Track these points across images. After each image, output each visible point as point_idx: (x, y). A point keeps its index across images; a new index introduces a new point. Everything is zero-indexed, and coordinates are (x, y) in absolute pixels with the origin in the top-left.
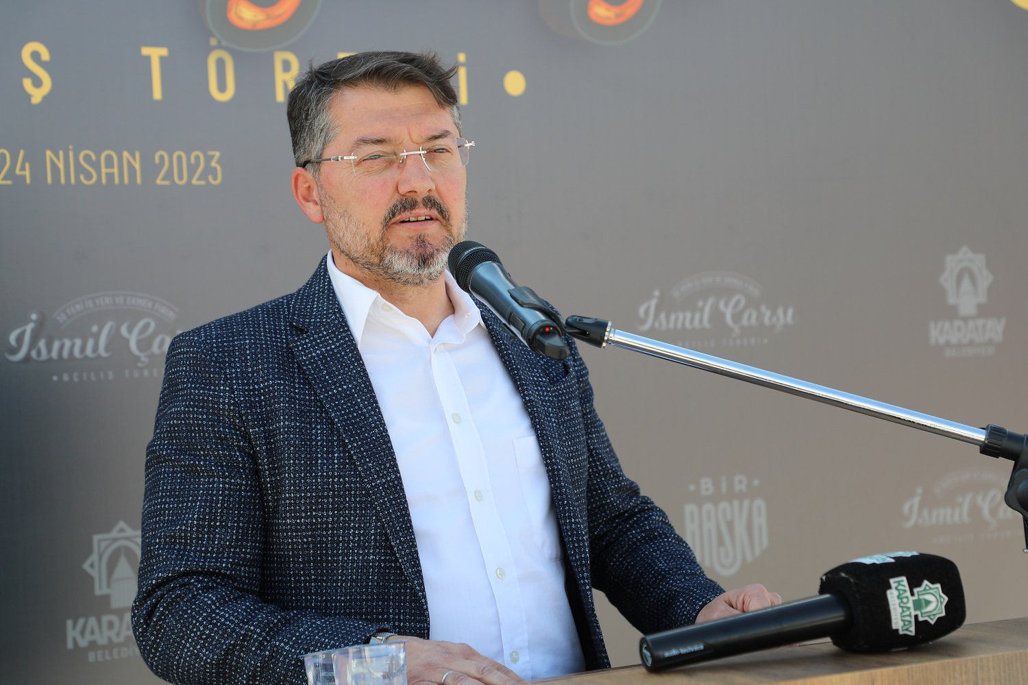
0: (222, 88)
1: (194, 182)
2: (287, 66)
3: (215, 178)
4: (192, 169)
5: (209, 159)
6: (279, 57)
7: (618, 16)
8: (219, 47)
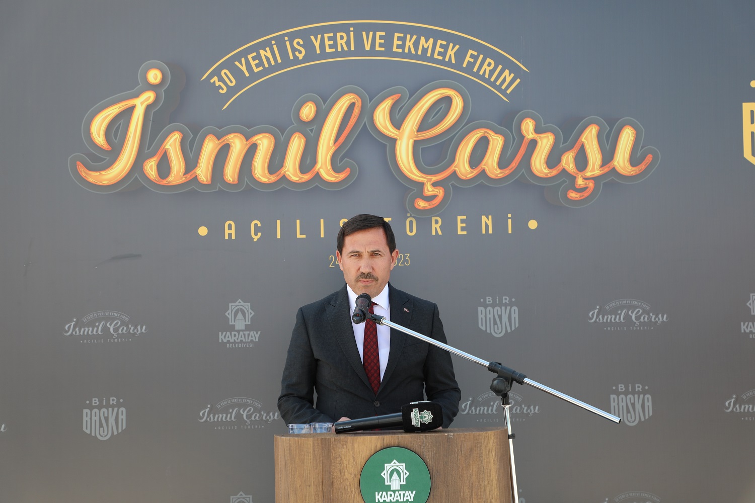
0: (411, 231)
1: (399, 265)
2: (437, 222)
3: (407, 263)
4: (399, 261)
5: (405, 257)
6: (434, 219)
7: (580, 197)
8: (411, 216)
